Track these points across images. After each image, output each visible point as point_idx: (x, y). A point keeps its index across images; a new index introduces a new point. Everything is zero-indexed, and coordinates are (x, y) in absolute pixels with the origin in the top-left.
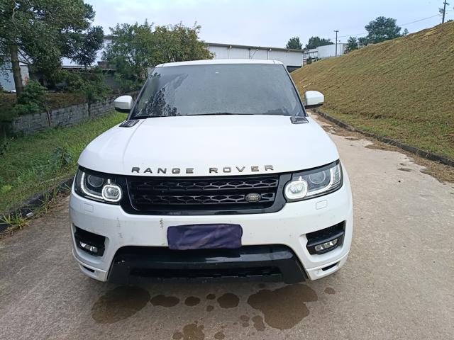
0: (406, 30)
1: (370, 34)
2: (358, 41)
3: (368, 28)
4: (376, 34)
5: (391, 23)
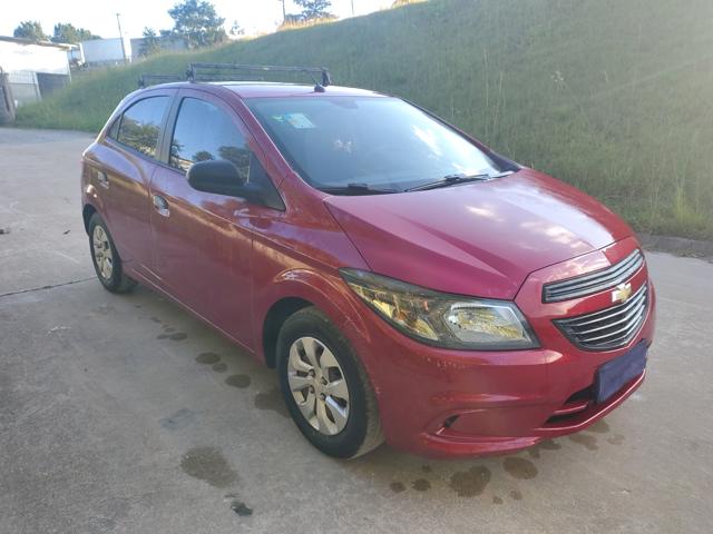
0: (235, 22)
1: (178, 26)
2: (158, 35)
3: (174, 13)
5: (208, 10)
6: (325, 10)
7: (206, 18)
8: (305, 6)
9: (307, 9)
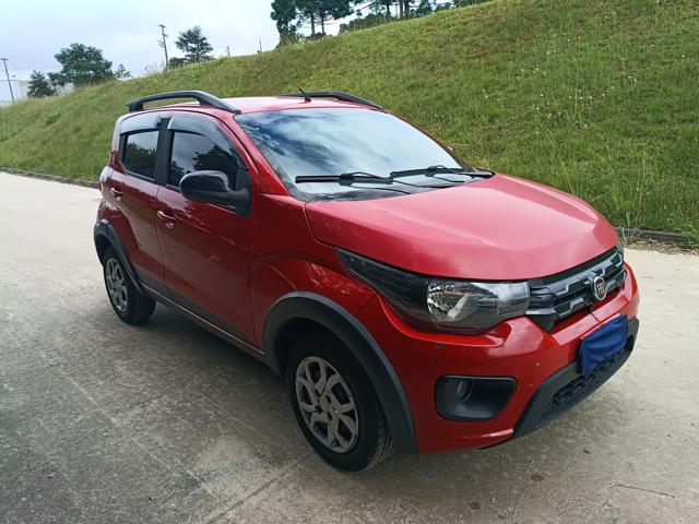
0: (121, 66)
1: (65, 67)
2: (47, 78)
3: (61, 58)
4: (75, 68)
5: (95, 55)
6: (208, 54)
7: (93, 62)
8: (188, 50)
9: (190, 53)
